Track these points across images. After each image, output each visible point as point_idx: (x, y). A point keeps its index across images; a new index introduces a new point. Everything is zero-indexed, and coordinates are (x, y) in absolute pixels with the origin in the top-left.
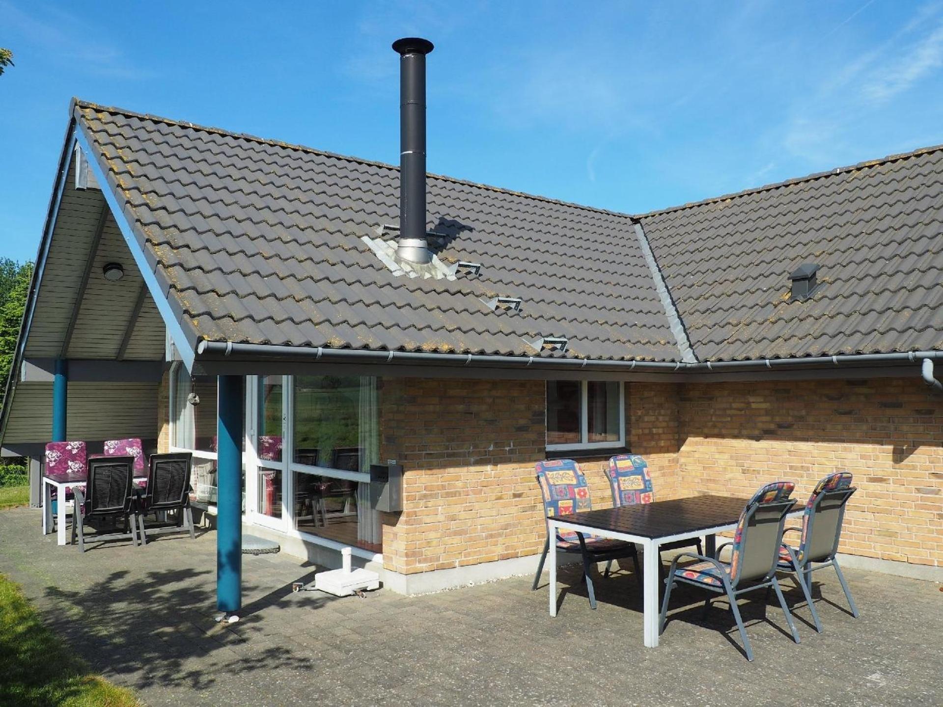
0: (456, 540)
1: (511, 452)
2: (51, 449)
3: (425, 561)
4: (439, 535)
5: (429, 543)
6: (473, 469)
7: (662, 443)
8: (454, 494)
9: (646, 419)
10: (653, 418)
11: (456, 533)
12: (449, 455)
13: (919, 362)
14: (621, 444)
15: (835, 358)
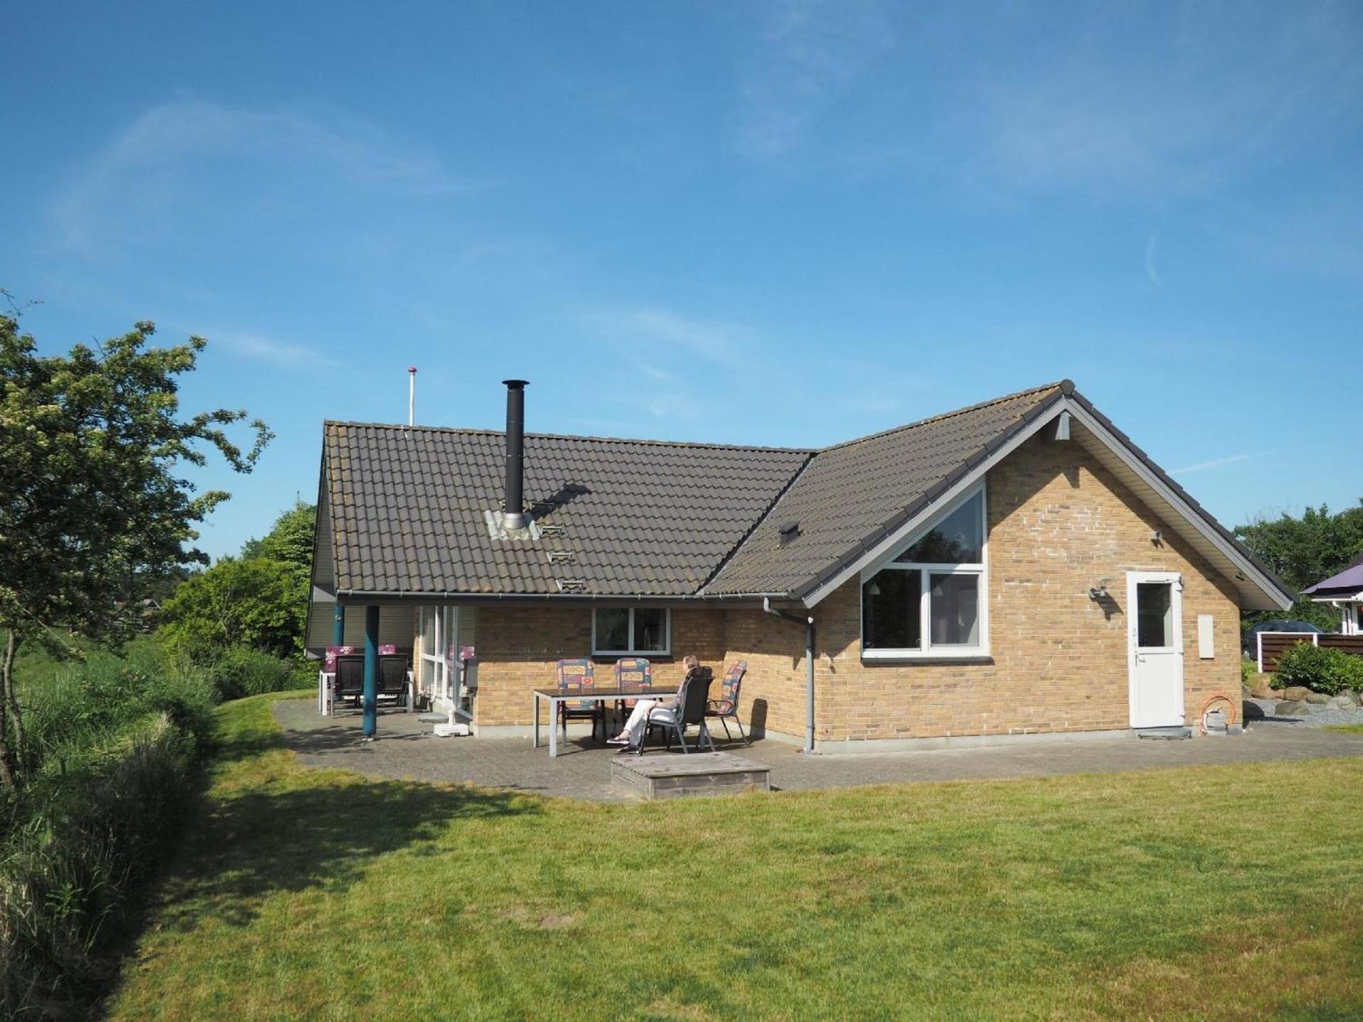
0: (517, 708)
1: (561, 654)
2: (330, 651)
3: (492, 719)
4: (503, 703)
5: (495, 707)
6: (529, 664)
7: (706, 653)
8: (515, 679)
9: (689, 635)
10: (696, 635)
11: (517, 704)
12: (511, 655)
13: (761, 600)
14: (667, 652)
15: (740, 595)
